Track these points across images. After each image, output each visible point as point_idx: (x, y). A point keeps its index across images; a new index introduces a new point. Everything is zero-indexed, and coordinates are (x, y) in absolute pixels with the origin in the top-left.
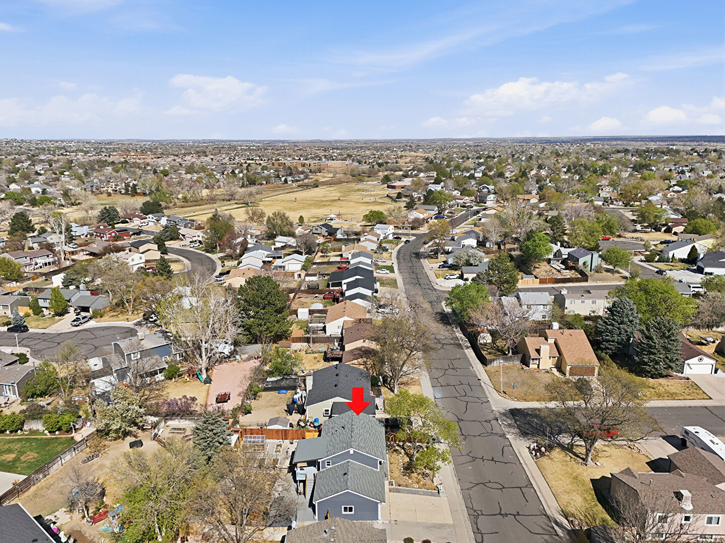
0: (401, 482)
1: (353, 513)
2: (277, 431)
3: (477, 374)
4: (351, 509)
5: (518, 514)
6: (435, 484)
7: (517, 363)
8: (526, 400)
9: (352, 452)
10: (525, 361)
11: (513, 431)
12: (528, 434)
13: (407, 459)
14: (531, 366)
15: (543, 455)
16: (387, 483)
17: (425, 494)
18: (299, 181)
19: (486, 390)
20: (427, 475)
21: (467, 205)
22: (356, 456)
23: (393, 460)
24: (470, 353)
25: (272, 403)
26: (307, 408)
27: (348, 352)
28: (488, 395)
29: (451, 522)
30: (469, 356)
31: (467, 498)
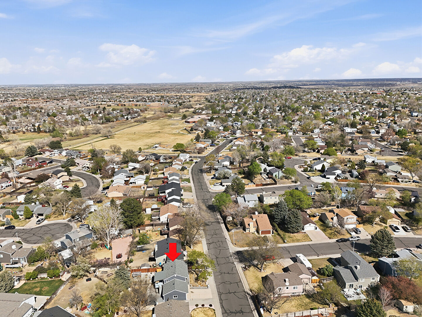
0: (194, 285)
1: (177, 298)
2: (145, 269)
3: (225, 236)
4: (176, 297)
5: (235, 292)
6: (207, 284)
7: (242, 230)
8: (243, 247)
9: (176, 276)
10: (244, 229)
11: (237, 260)
12: (242, 261)
13: (196, 276)
14: (247, 231)
15: (246, 269)
16: (189, 286)
17: (203, 288)
18: (135, 118)
19: (228, 243)
20: (204, 281)
21: (227, 136)
22: (177, 277)
23: (191, 277)
24: (223, 226)
25: (141, 257)
26: (156, 259)
27: (171, 231)
28: (229, 246)
29: (212, 297)
30: (222, 228)
31: (218, 288)
